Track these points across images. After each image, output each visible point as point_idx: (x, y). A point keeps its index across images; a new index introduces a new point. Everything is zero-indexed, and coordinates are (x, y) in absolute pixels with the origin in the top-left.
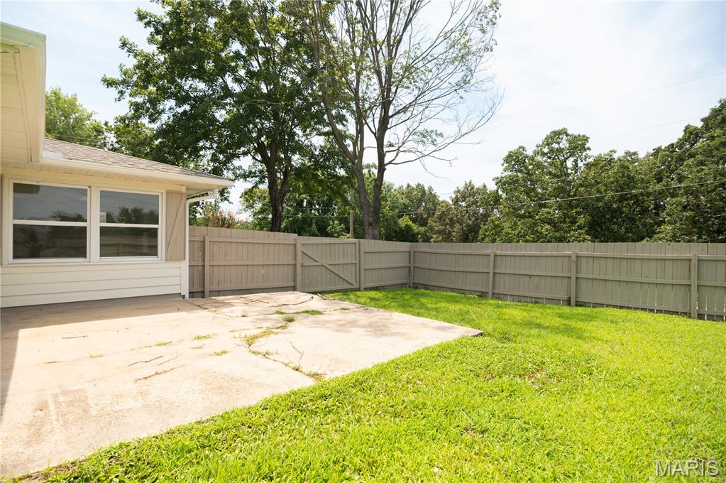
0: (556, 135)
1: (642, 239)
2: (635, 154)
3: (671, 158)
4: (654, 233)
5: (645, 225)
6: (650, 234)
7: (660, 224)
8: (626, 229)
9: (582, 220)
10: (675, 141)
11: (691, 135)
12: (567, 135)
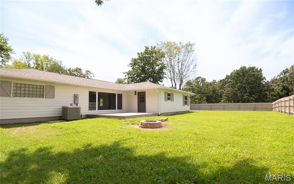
0: (198, 78)
1: (218, 103)
2: (215, 81)
3: (223, 82)
4: (220, 101)
5: (218, 100)
6: (220, 102)
7: (222, 99)
8: (215, 101)
9: (205, 98)
10: (224, 78)
11: (228, 77)
12: (201, 78)
